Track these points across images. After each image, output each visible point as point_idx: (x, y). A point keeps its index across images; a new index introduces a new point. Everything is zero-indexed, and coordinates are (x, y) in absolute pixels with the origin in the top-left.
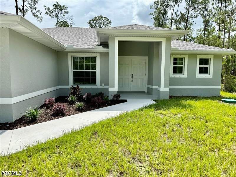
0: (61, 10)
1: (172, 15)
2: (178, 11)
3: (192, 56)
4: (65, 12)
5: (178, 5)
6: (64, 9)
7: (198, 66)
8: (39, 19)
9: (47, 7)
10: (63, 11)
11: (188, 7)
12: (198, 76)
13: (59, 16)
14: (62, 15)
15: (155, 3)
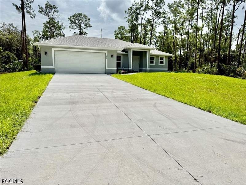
0: (51, 9)
1: (142, 20)
2: (146, 17)
3: (157, 56)
4: (55, 11)
5: (146, 12)
6: (55, 9)
7: (159, 60)
8: (32, 16)
9: (41, 7)
10: (54, 10)
11: (153, 16)
12: (159, 64)
13: (50, 14)
14: (52, 13)
15: (129, 9)
